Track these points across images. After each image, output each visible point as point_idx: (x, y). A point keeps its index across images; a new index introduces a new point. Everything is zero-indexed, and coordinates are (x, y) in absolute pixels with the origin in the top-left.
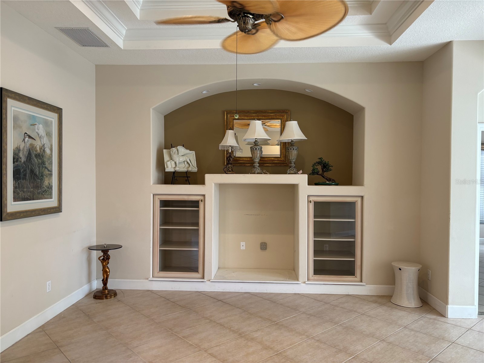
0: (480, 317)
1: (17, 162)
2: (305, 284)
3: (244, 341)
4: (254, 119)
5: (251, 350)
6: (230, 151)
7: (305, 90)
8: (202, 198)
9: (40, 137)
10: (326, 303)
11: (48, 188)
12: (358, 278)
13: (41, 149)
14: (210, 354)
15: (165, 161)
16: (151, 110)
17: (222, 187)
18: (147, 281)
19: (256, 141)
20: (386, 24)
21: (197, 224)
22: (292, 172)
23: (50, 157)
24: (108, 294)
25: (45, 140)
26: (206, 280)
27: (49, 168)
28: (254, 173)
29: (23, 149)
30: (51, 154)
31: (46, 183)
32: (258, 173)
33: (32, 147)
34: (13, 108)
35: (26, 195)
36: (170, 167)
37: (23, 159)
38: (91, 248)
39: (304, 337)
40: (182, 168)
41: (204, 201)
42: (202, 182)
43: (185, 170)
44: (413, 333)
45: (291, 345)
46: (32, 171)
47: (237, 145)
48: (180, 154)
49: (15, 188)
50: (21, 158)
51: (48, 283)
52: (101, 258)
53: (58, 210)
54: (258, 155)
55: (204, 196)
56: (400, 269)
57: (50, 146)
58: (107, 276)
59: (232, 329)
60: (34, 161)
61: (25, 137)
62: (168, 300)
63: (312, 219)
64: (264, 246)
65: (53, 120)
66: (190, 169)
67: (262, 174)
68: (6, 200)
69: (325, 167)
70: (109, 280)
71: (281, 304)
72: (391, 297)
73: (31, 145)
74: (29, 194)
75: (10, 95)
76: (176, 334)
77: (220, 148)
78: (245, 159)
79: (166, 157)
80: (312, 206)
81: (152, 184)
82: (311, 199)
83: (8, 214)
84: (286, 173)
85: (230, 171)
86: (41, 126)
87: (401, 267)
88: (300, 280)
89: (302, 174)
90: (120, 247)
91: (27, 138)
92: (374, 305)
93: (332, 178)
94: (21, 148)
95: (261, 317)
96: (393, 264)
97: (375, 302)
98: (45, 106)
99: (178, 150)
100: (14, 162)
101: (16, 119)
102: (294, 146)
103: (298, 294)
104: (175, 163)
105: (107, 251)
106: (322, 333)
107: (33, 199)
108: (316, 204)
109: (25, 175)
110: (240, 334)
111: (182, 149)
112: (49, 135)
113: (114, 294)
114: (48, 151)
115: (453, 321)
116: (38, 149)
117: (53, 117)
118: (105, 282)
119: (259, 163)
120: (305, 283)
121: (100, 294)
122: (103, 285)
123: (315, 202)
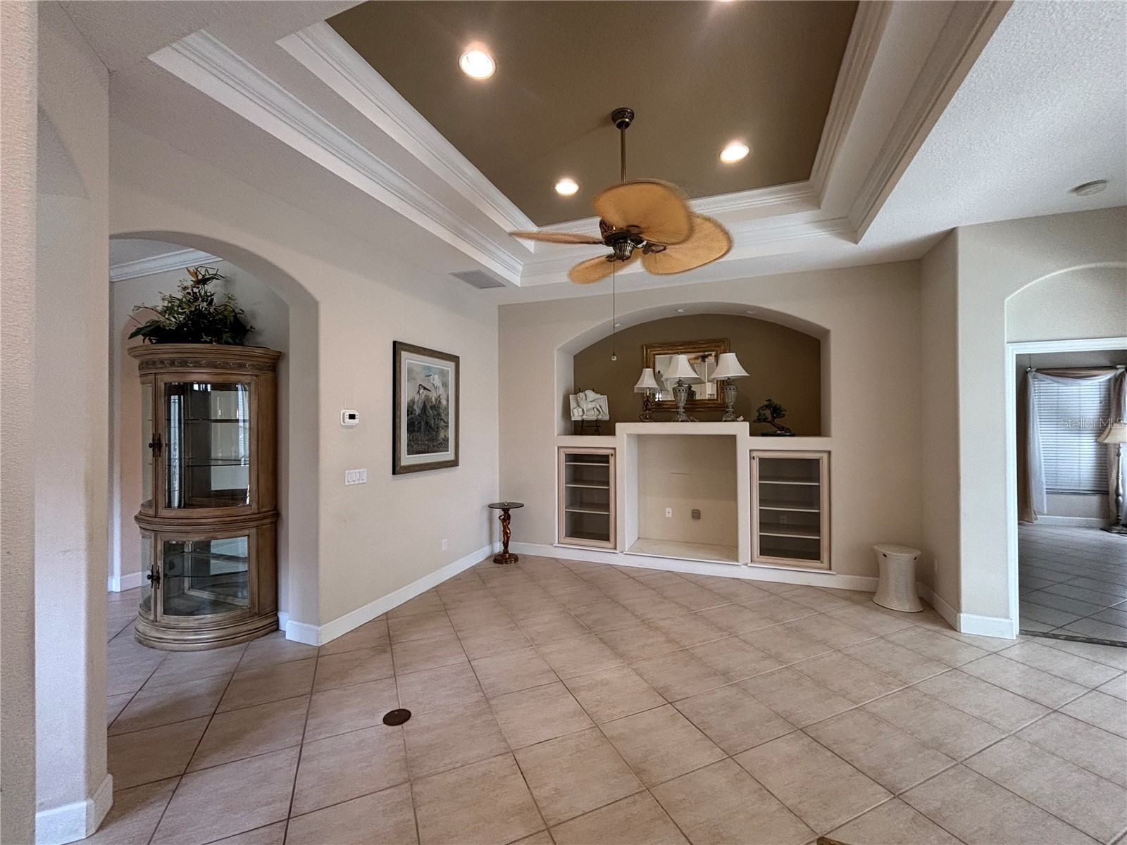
0: (1022, 638)
1: (411, 414)
2: (746, 567)
3: (646, 628)
4: (677, 353)
5: (651, 641)
6: (648, 394)
7: (746, 311)
8: (612, 451)
9: (436, 388)
10: (772, 594)
11: (444, 440)
12: (826, 565)
13: (436, 400)
14: (600, 639)
15: (571, 408)
16: (555, 351)
17: (641, 439)
18: (551, 547)
19: (680, 380)
20: (846, 217)
21: (607, 483)
22: (729, 419)
23: (447, 408)
24: (508, 558)
25: (441, 391)
26: (618, 552)
27: (445, 420)
28: (678, 421)
29: (418, 401)
30: (448, 405)
31: (442, 435)
32: (682, 421)
33: (427, 398)
34: (407, 361)
35: (421, 448)
36: (577, 415)
37: (418, 411)
38: (492, 507)
39: (725, 633)
40: (591, 416)
41: (614, 455)
42: (611, 432)
43: (594, 418)
44: (890, 646)
45: (704, 641)
46: (427, 423)
47: (656, 386)
48: (589, 400)
49: (409, 441)
50: (415, 410)
51: (444, 541)
52: (502, 518)
53: (454, 463)
54: (683, 398)
55: (615, 449)
56: (885, 555)
57: (446, 396)
58: (508, 538)
59: (636, 613)
60: (429, 412)
61: (420, 389)
62: (571, 570)
63: (756, 482)
64: (696, 515)
65: (449, 369)
66: (600, 417)
67: (688, 421)
68: (400, 453)
69: (777, 411)
70: (510, 542)
71: (710, 590)
72: (874, 593)
73: (426, 396)
74: (423, 447)
75: (404, 347)
76: (568, 611)
77: (635, 391)
78: (669, 403)
79: (573, 404)
80: (756, 464)
81: (556, 434)
82: (754, 454)
83: (401, 467)
84: (721, 421)
85: (647, 419)
86: (436, 376)
87: (885, 552)
88: (740, 560)
89: (742, 421)
90: (523, 506)
91: (422, 390)
92: (845, 603)
93: (786, 426)
94: (416, 400)
95: (677, 603)
96: (875, 547)
97: (846, 599)
98: (441, 356)
99: (586, 396)
100: (408, 415)
101: (410, 371)
102: (731, 385)
103: (738, 579)
104: (583, 410)
105: (508, 509)
106: (752, 632)
107: (428, 452)
108: (763, 461)
109: (420, 428)
110: (643, 621)
111: (591, 395)
112: (445, 385)
113: (515, 558)
114: (444, 402)
115: (969, 637)
116: (434, 400)
117: (449, 367)
118: (506, 545)
119: (684, 408)
120: (746, 565)
121: (500, 558)
122: (503, 548)
123: (760, 459)
